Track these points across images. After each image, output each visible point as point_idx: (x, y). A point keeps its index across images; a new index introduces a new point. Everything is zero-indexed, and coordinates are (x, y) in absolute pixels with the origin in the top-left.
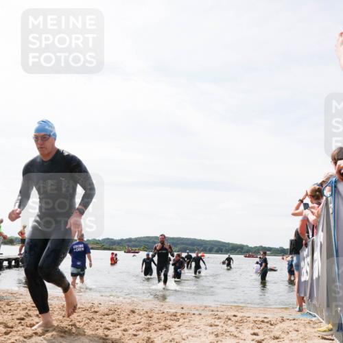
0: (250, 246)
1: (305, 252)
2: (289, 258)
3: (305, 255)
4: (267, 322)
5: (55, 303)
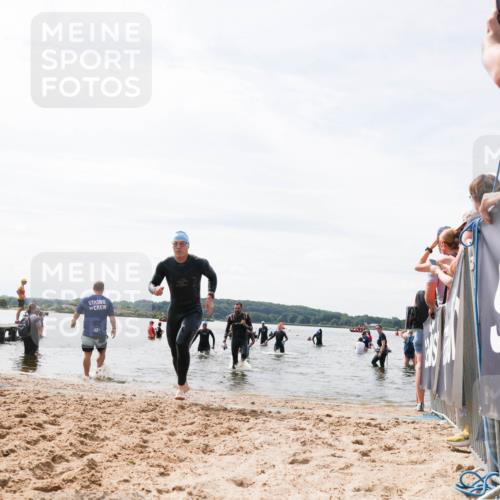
0: (350, 315)
1: (432, 325)
2: (407, 334)
3: (431, 331)
4: (375, 426)
5: (69, 393)
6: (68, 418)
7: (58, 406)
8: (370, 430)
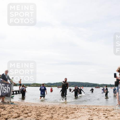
2: (114, 88)
4: (108, 110)
5: (33, 105)
6: (33, 111)
7: (31, 109)
8: (107, 111)
